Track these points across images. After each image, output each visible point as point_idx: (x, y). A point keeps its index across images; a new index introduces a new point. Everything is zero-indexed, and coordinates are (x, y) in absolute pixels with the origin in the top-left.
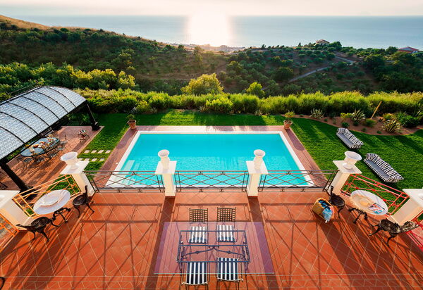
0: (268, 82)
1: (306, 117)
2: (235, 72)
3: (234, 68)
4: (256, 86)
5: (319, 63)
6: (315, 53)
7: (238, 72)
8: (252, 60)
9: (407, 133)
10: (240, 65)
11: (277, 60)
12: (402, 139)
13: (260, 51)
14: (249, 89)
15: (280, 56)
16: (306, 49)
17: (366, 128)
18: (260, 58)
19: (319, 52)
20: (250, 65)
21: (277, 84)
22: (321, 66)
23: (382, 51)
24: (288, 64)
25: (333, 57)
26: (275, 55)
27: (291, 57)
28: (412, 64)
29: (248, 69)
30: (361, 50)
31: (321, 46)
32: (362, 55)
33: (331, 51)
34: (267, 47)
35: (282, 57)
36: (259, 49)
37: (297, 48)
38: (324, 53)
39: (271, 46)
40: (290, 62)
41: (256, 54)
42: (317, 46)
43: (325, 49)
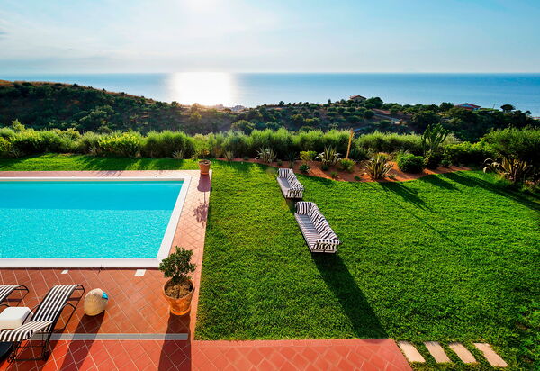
5: (355, 122)
6: (349, 110)
8: (266, 118)
9: (405, 180)
11: (299, 119)
13: (277, 108)
15: (303, 114)
16: (336, 106)
18: (277, 116)
19: (354, 110)
23: (433, 107)
24: (313, 123)
25: (372, 114)
26: (296, 113)
27: (317, 115)
28: (475, 123)
30: (408, 106)
31: (356, 102)
32: (410, 112)
33: (369, 107)
34: (286, 104)
35: (306, 115)
36: (276, 106)
37: (325, 106)
38: (360, 110)
39: (292, 103)
40: (316, 121)
41: (272, 112)
42: (350, 102)
43: (362, 105)
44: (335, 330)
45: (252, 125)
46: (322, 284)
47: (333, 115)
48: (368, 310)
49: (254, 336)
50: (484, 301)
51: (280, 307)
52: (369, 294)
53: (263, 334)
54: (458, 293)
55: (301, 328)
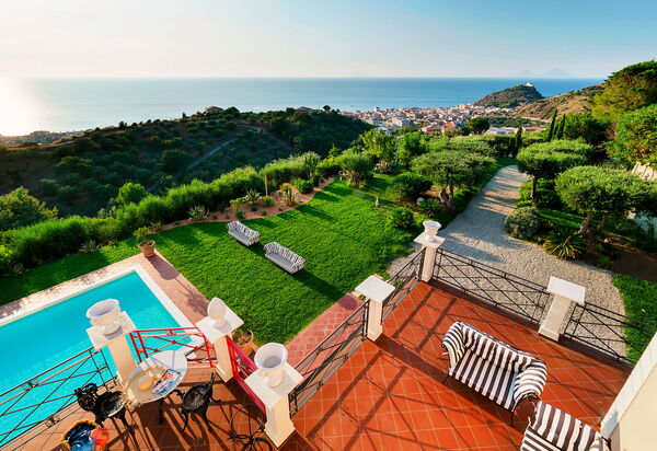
0: (154, 177)
1: (184, 223)
2: (76, 175)
3: (73, 167)
4: (132, 189)
5: (220, 137)
6: (210, 124)
7: (86, 173)
8: (106, 148)
9: (307, 200)
10: (86, 161)
11: (155, 141)
12: (303, 208)
13: (119, 132)
14: (120, 198)
15: (158, 135)
16: (194, 120)
17: (266, 210)
18: (123, 143)
19: (214, 123)
20: (106, 157)
21: (170, 177)
22: (224, 140)
23: (281, 113)
24: (176, 145)
25: (235, 126)
26: (149, 135)
27: (177, 134)
28: (313, 123)
29: (105, 164)
30: (262, 114)
31: (214, 113)
32: (265, 119)
33: (229, 119)
34: (129, 124)
35: (162, 136)
36: (116, 129)
37: (181, 121)
38: (221, 122)
39: (138, 123)
40: (178, 141)
41: (113, 137)
42: (209, 114)
43: (221, 117)
44: (325, 306)
45: (88, 161)
46: (307, 289)
47: (194, 131)
48: (333, 288)
49: (296, 333)
50: (368, 257)
51: (297, 313)
52: (329, 280)
53: (300, 329)
54: (360, 258)
55: (312, 314)
